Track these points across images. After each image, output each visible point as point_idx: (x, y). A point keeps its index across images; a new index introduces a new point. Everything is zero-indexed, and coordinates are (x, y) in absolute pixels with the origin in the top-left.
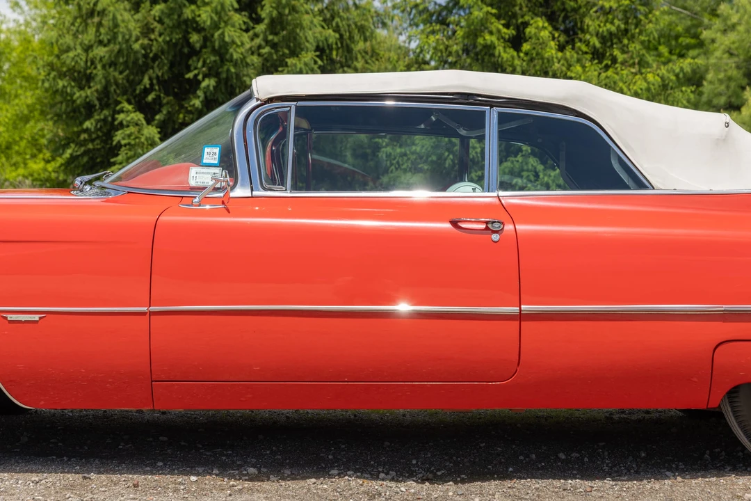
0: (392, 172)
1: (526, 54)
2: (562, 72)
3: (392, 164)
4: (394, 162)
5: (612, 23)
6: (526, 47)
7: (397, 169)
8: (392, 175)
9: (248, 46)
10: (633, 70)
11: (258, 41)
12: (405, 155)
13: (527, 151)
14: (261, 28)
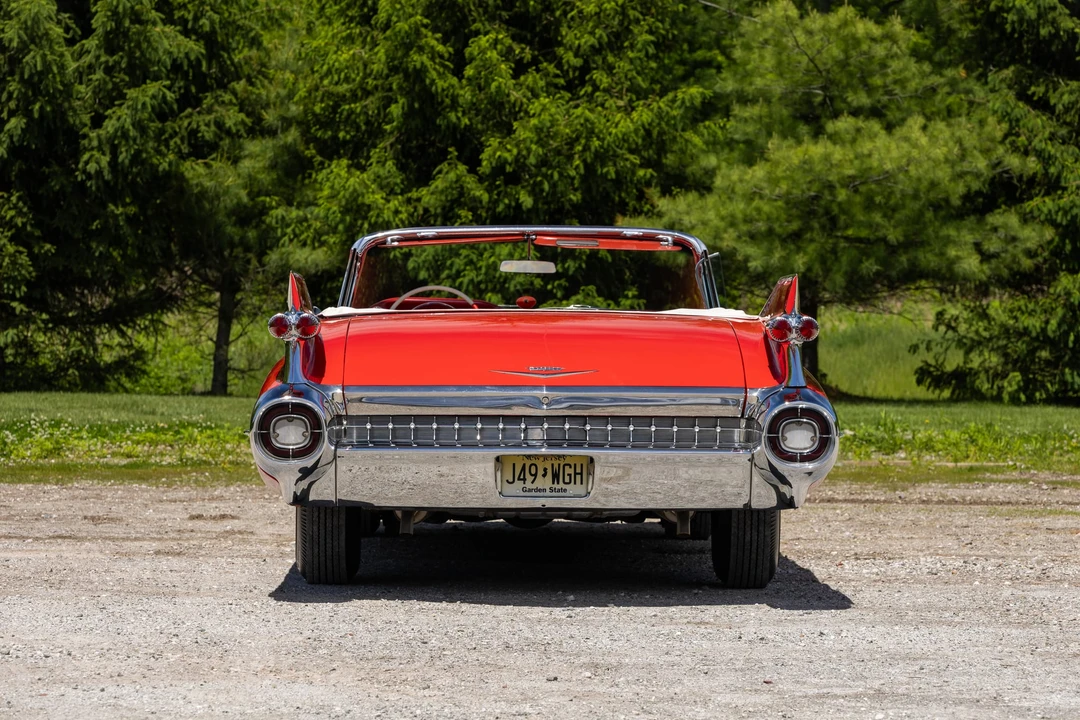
0: (283, 245)
1: (469, 79)
2: (522, 104)
3: (284, 235)
4: (289, 230)
5: (592, 33)
6: (469, 71)
7: (291, 241)
8: (284, 250)
9: (72, 66)
10: (621, 103)
11: (87, 59)
12: (306, 219)
13: (466, 217)
14: (91, 43)
